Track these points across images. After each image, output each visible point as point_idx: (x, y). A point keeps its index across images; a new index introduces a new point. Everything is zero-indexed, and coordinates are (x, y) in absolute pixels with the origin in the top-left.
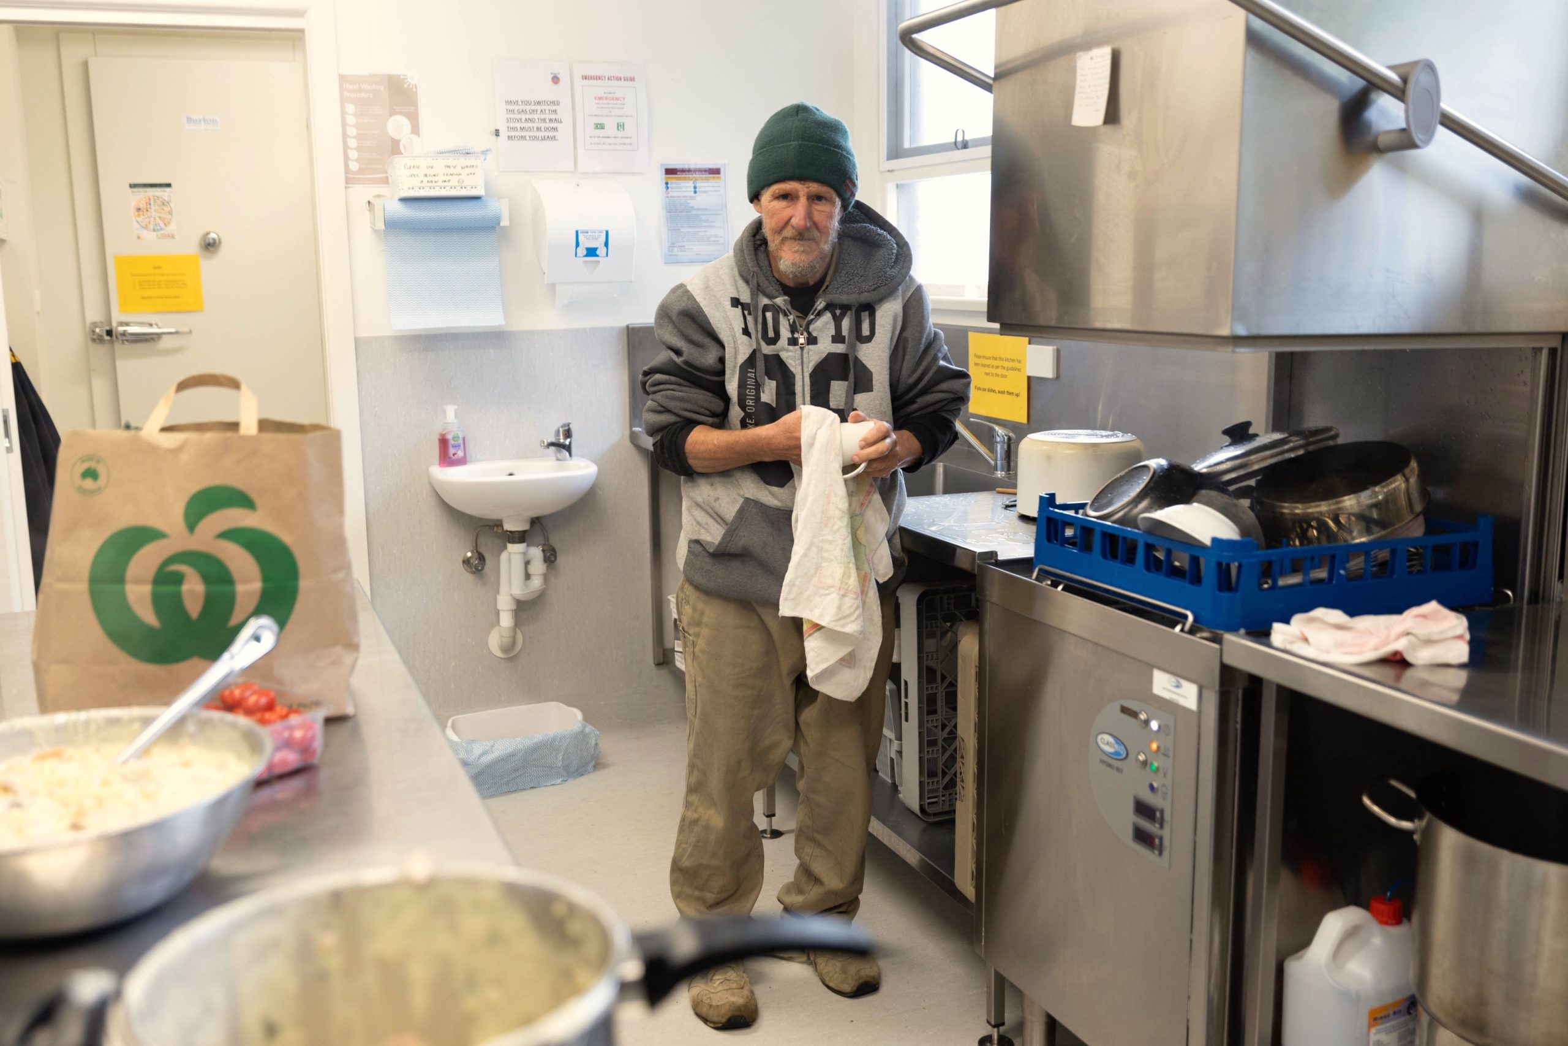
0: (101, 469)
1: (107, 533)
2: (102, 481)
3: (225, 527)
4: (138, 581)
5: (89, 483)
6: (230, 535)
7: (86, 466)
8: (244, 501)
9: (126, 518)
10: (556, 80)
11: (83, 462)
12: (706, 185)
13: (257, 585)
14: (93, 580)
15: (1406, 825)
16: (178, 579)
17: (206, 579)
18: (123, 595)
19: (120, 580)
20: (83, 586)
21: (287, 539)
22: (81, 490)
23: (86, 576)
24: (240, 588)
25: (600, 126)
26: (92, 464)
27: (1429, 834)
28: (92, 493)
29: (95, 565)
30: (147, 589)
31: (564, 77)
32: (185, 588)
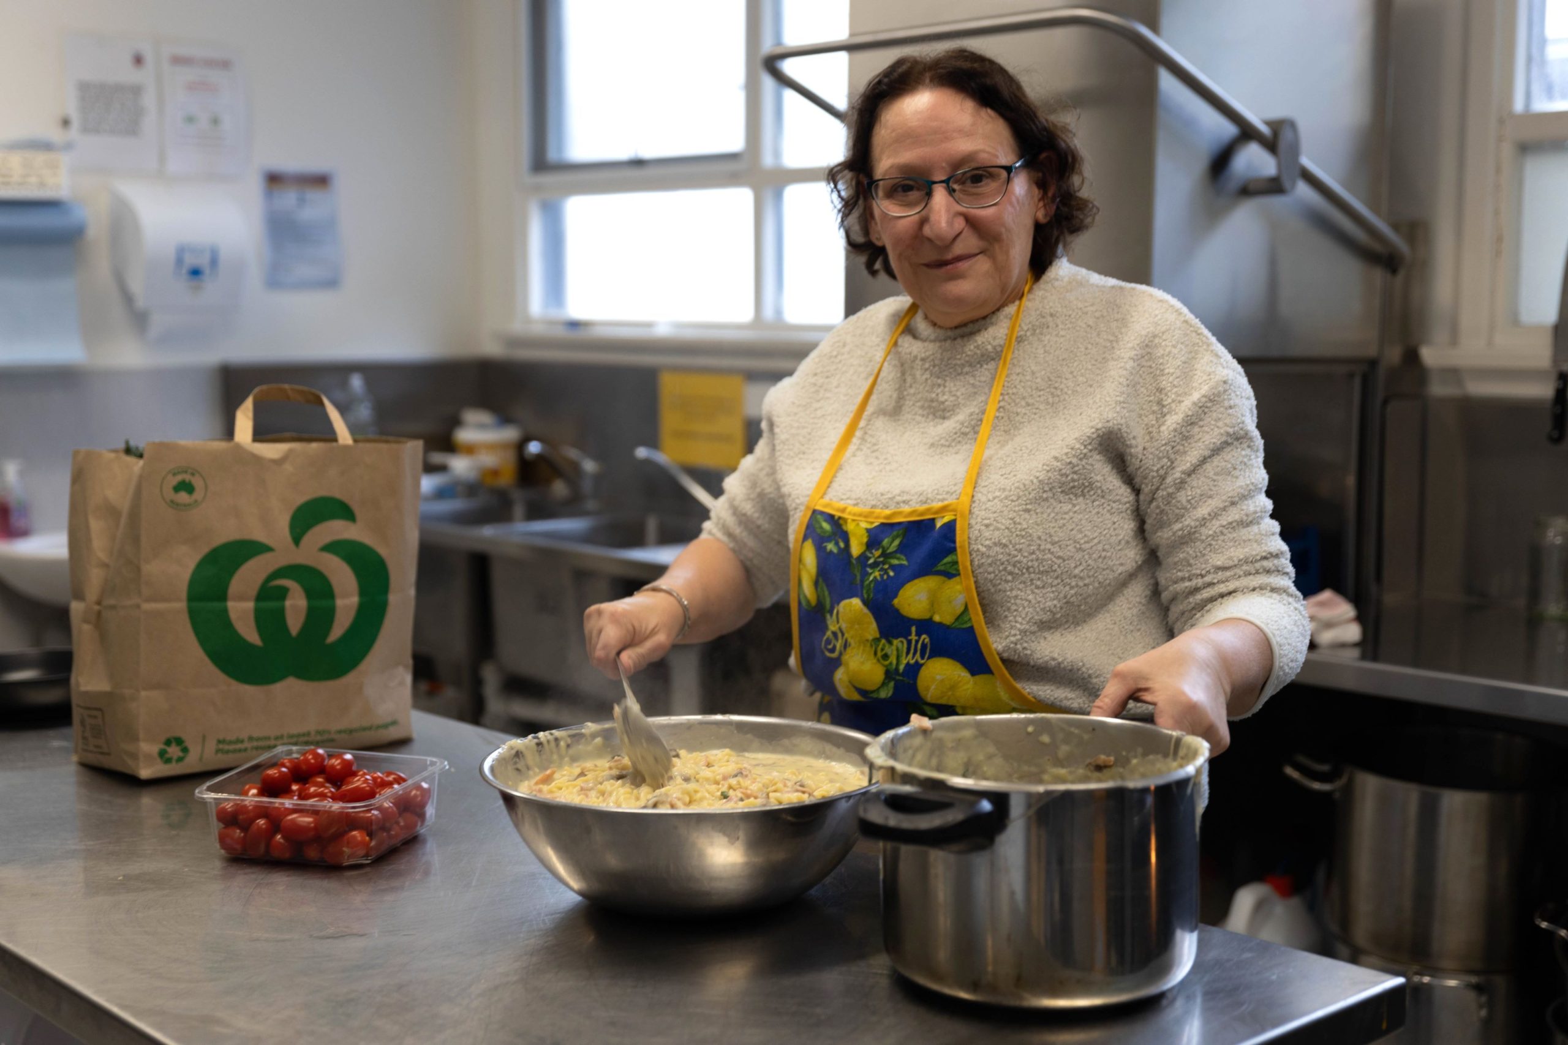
0: (197, 482)
1: (205, 550)
2: (198, 495)
3: (328, 539)
4: (242, 598)
5: (183, 497)
6: (334, 547)
7: (179, 478)
8: (345, 511)
9: (227, 532)
10: (138, 60)
11: (174, 474)
12: (314, 195)
13: (355, 600)
14: (192, 597)
15: (1325, 787)
16: (283, 593)
17: (310, 594)
18: (225, 611)
19: (223, 597)
20: (181, 605)
21: (382, 551)
22: (174, 504)
23: (184, 594)
24: (340, 602)
25: (190, 120)
26: (187, 477)
27: (1348, 790)
28: (187, 506)
29: (192, 583)
30: (250, 605)
31: (149, 58)
32: (288, 603)
